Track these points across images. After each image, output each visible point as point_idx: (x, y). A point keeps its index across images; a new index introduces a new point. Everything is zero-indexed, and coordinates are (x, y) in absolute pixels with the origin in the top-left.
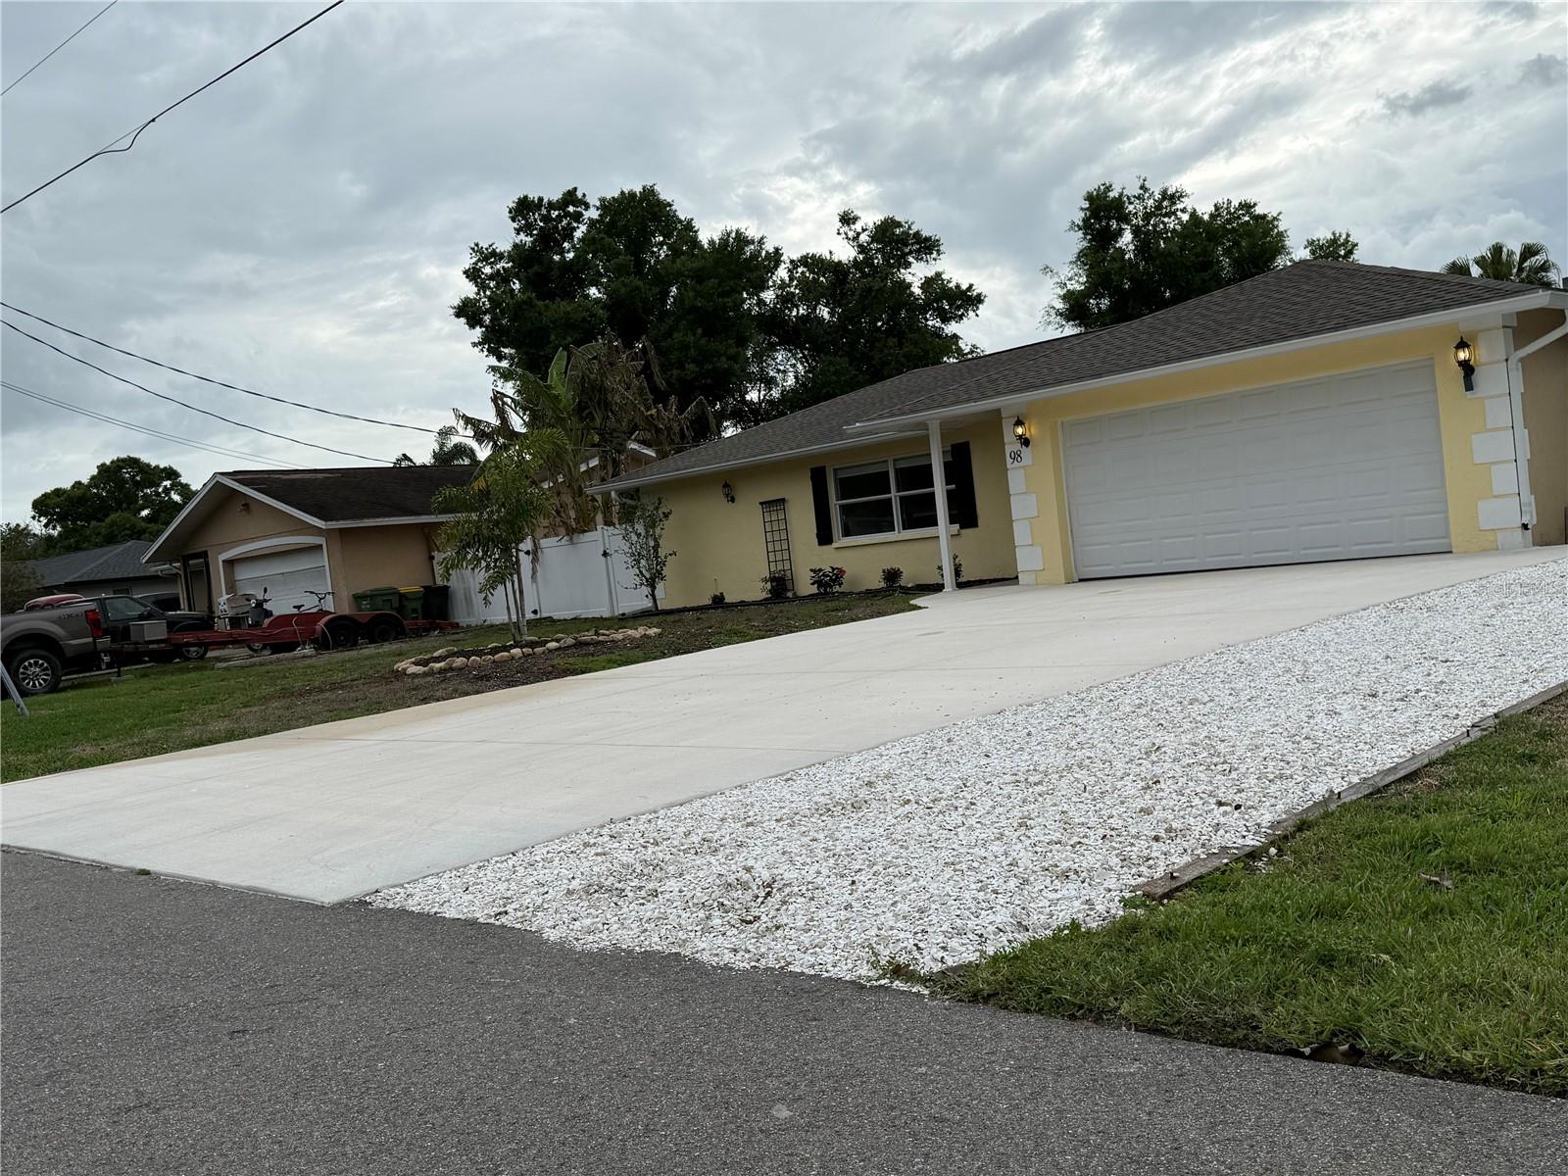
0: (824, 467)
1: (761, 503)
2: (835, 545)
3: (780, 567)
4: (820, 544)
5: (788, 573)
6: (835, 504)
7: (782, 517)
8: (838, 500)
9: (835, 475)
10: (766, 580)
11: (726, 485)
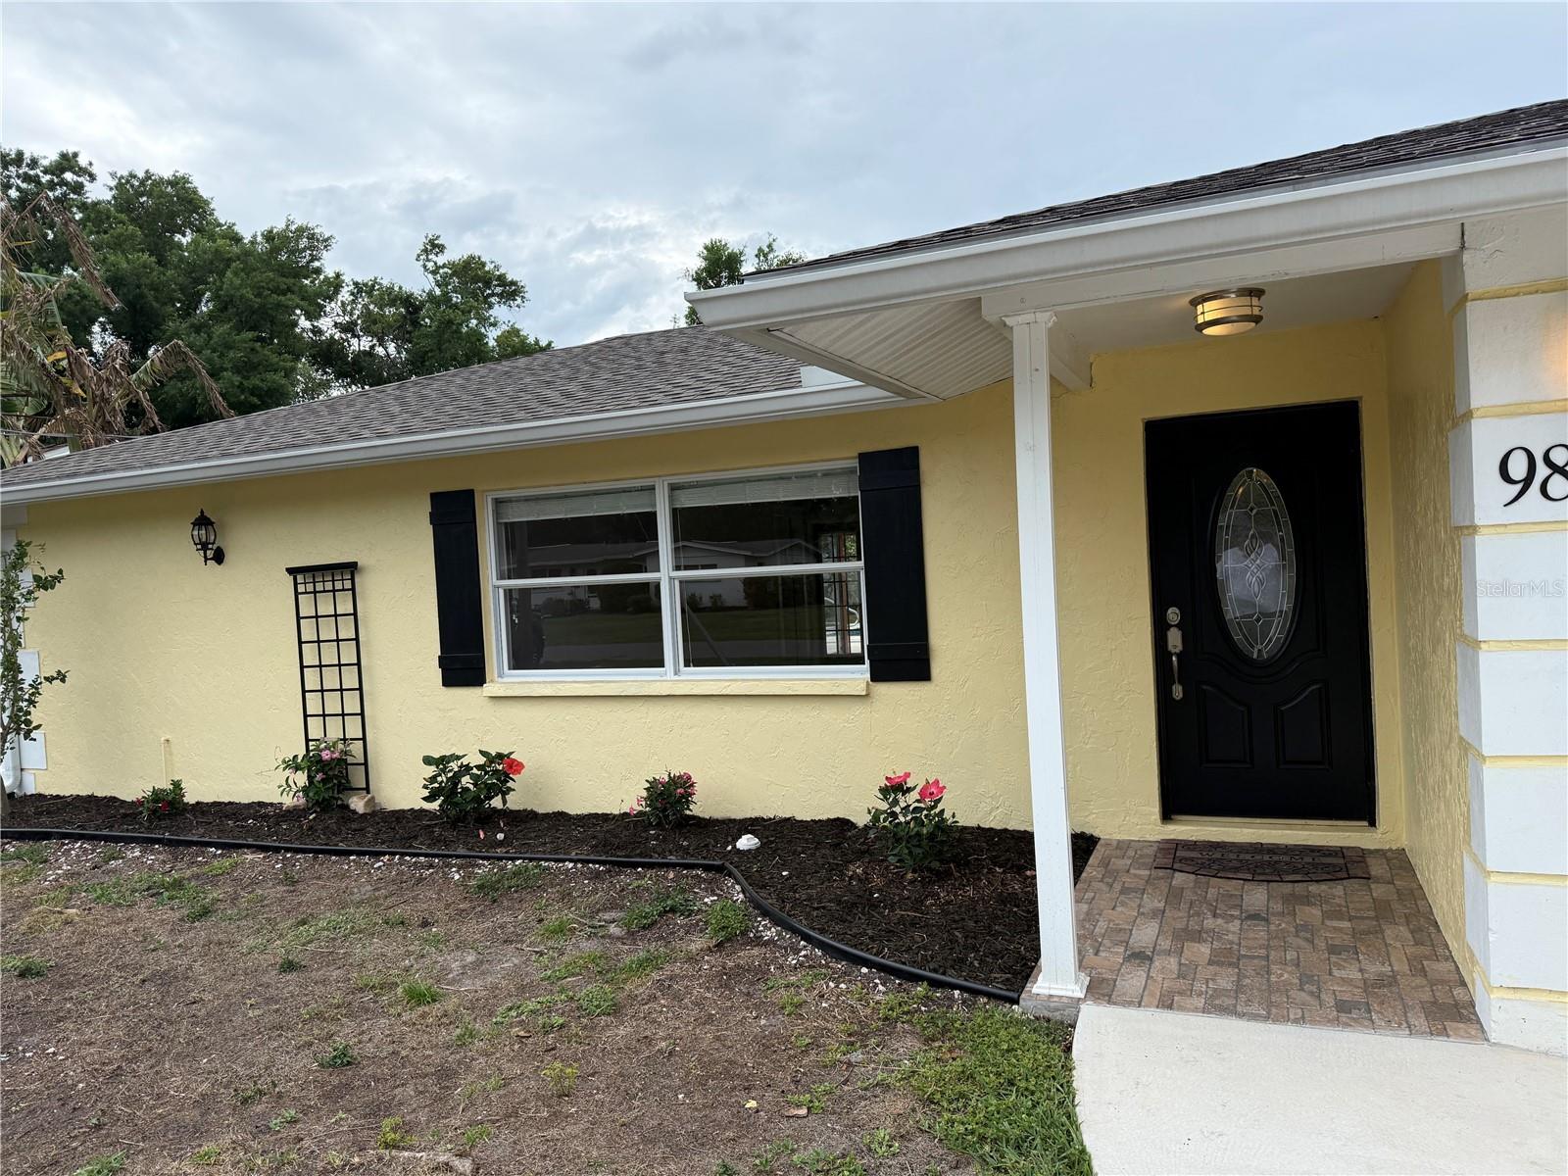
0: (469, 495)
1: (291, 571)
2: (489, 689)
3: (334, 731)
4: (448, 682)
5: (356, 748)
6: (494, 588)
7: (344, 606)
8: (501, 577)
9: (497, 514)
10: (294, 765)
11: (203, 522)
